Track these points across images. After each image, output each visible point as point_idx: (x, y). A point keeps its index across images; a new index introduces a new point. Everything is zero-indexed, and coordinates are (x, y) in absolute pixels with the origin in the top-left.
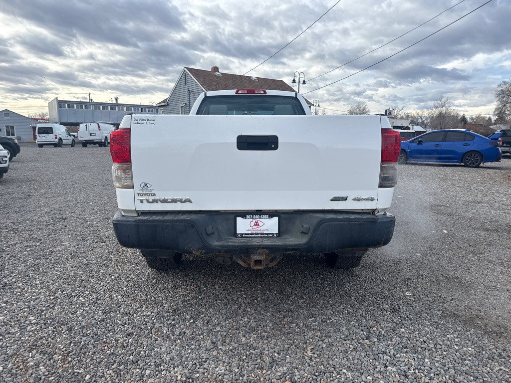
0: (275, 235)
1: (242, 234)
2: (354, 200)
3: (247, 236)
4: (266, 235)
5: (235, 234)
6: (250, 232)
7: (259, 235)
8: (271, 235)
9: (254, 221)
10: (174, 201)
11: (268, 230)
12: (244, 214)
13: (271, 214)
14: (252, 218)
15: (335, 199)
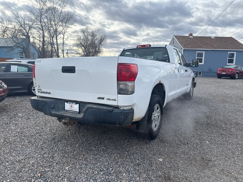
0: (77, 113)
1: (67, 110)
2: (107, 99)
3: (68, 111)
4: (74, 112)
5: (64, 110)
6: (69, 110)
7: (72, 112)
8: (76, 112)
9: (71, 105)
10: (46, 93)
11: (75, 110)
12: (67, 101)
13: (76, 102)
14: (70, 103)
15: (99, 98)
